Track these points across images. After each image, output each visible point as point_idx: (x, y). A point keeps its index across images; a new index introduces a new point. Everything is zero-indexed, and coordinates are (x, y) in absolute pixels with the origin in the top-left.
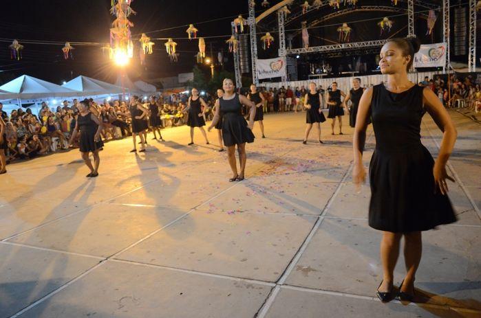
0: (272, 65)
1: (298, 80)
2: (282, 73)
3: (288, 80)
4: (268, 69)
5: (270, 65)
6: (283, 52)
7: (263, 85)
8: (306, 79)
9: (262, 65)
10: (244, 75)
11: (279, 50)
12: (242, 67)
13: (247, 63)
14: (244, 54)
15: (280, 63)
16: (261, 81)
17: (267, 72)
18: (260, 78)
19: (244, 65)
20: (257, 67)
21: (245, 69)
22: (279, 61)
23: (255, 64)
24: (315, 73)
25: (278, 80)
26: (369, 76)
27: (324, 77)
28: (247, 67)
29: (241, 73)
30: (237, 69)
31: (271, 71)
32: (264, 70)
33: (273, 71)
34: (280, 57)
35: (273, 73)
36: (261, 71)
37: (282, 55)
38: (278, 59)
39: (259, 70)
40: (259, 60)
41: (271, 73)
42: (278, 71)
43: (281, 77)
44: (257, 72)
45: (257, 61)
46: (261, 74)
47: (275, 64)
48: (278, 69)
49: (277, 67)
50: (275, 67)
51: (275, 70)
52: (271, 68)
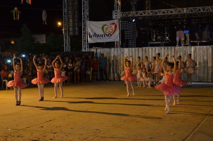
0: (105, 27)
1: (136, 47)
2: (116, 37)
3: (122, 46)
4: (100, 32)
5: (103, 28)
6: (117, 15)
7: (93, 50)
9: (93, 27)
11: (114, 12)
12: (71, 29)
13: (77, 25)
14: (74, 15)
15: (113, 26)
16: (91, 45)
17: (95, 35)
19: (74, 27)
20: (89, 31)
21: (74, 31)
22: (113, 24)
23: (85, 25)
24: (156, 41)
25: (110, 45)
27: (166, 45)
28: (77, 28)
31: (103, 35)
32: (95, 33)
33: (106, 35)
34: (114, 19)
35: (105, 37)
36: (91, 34)
37: (116, 18)
38: (112, 21)
39: (90, 33)
40: (90, 21)
41: (103, 37)
42: (111, 36)
43: (114, 42)
44: (87, 35)
45: (88, 23)
46: (92, 37)
47: (108, 27)
48: (111, 34)
49: (110, 31)
50: (108, 31)
51: (107, 34)
52: (103, 31)
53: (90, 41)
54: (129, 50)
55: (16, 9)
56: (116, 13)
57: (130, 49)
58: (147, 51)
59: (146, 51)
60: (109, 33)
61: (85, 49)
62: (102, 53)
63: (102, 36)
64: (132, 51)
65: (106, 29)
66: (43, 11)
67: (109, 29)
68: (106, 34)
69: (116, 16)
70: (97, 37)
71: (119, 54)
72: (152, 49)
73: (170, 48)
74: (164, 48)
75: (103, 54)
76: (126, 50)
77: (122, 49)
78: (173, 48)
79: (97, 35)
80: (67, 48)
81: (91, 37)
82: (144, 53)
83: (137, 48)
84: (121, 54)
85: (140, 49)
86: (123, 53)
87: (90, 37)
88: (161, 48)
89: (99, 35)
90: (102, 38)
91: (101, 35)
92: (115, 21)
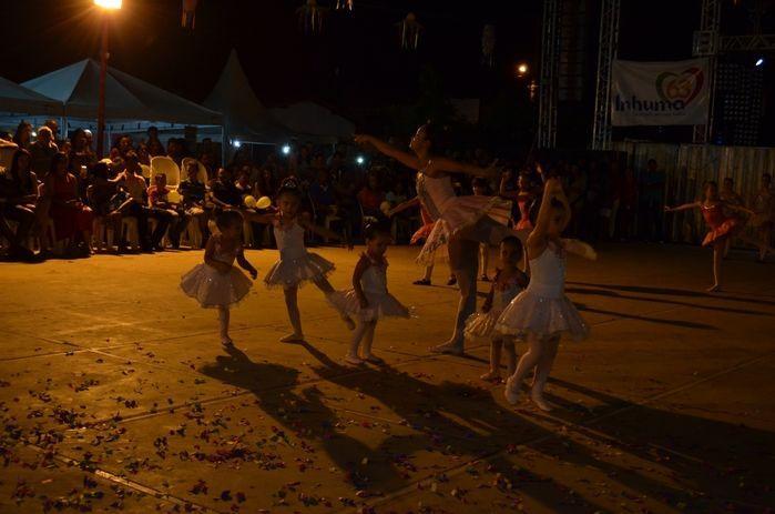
2: (698, 112)
3: (713, 141)
4: (648, 93)
5: (659, 84)
6: (707, 44)
7: (624, 147)
9: (630, 77)
10: (565, 107)
12: (562, 83)
13: (580, 70)
15: (693, 79)
16: (620, 134)
17: (634, 101)
19: (571, 76)
20: (616, 88)
21: (571, 87)
22: (693, 70)
23: (604, 73)
25: (678, 135)
28: (580, 81)
29: (558, 103)
31: (657, 104)
32: (634, 97)
33: (667, 105)
34: (697, 57)
35: (663, 109)
36: (623, 99)
37: (704, 54)
38: (689, 63)
39: (618, 97)
40: (621, 62)
41: (656, 110)
42: (683, 107)
43: (692, 127)
44: (610, 101)
45: (616, 64)
46: (623, 109)
48: (685, 101)
50: (673, 92)
51: (672, 101)
52: (660, 91)
53: (617, 119)
54: (735, 155)
55: (410, 17)
56: (705, 39)
57: (742, 149)
60: (678, 98)
61: (600, 142)
62: (650, 157)
63: (654, 106)
64: (746, 158)
65: (670, 86)
66: (487, 27)
67: (679, 86)
68: (668, 101)
69: (704, 46)
70: (640, 109)
71: (704, 163)
75: (653, 162)
76: (728, 152)
77: (713, 148)
79: (639, 102)
80: (546, 136)
81: (620, 107)
83: (762, 150)
84: (711, 165)
86: (717, 161)
87: (617, 109)
89: (645, 102)
90: (654, 112)
91: (652, 104)
92: (701, 64)
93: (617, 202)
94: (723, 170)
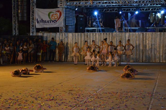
0: (51, 14)
2: (60, 24)
4: (46, 18)
5: (49, 15)
7: (40, 34)
8: (83, 31)
9: (40, 13)
10: (21, 23)
11: (59, 1)
12: (20, 15)
13: (25, 11)
14: (22, 2)
15: (58, 14)
16: (38, 30)
18: (37, 27)
19: (22, 13)
20: (36, 16)
21: (23, 16)
22: (59, 11)
24: (92, 27)
25: (56, 30)
26: (145, 33)
28: (25, 15)
29: (18, 21)
30: (15, 16)
31: (49, 21)
32: (42, 19)
33: (51, 21)
34: (59, 7)
35: (51, 23)
36: (39, 20)
37: (61, 6)
38: (57, 9)
39: (37, 19)
40: (37, 9)
41: (49, 23)
42: (56, 22)
43: (59, 28)
44: (35, 21)
46: (39, 23)
47: (53, 14)
48: (57, 20)
49: (56, 17)
50: (53, 18)
51: (53, 20)
52: (49, 17)
54: (73, 35)
56: (61, 2)
58: (89, 36)
59: (87, 36)
60: (55, 19)
61: (33, 33)
62: (48, 37)
63: (48, 22)
64: (75, 36)
65: (52, 16)
67: (55, 16)
68: (52, 20)
69: (61, 4)
70: (44, 23)
71: (64, 38)
72: (93, 34)
73: (108, 33)
74: (104, 34)
76: (70, 35)
77: (66, 33)
78: (111, 34)
79: (43, 21)
82: (86, 37)
83: (79, 34)
84: (66, 38)
85: (82, 34)
86: (67, 37)
87: (37, 23)
88: (101, 34)
89: (45, 21)
90: (48, 23)
91: (47, 21)
92: (60, 9)
93: (42, 51)
94: (69, 40)
